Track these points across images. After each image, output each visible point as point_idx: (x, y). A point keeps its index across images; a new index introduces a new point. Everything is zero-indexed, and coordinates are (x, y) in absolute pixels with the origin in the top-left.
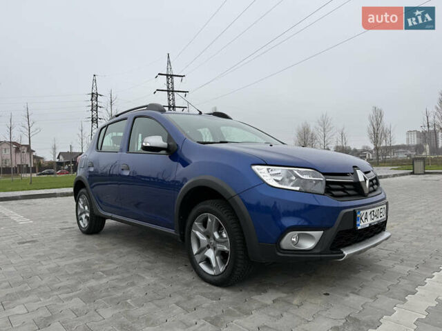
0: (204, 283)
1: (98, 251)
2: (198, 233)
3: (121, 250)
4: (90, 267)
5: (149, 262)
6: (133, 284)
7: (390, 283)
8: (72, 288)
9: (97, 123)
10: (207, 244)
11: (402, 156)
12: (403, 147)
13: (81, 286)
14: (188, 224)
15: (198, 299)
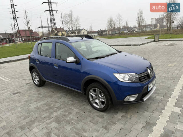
0: (95, 110)
1: (48, 96)
2: (92, 94)
3: (57, 95)
4: (50, 106)
5: (71, 101)
6: (70, 113)
7: (156, 105)
8: (49, 117)
9: (16, 19)
10: (96, 98)
11: (149, 29)
12: (149, 25)
13: (52, 116)
14: (87, 90)
15: (97, 118)
